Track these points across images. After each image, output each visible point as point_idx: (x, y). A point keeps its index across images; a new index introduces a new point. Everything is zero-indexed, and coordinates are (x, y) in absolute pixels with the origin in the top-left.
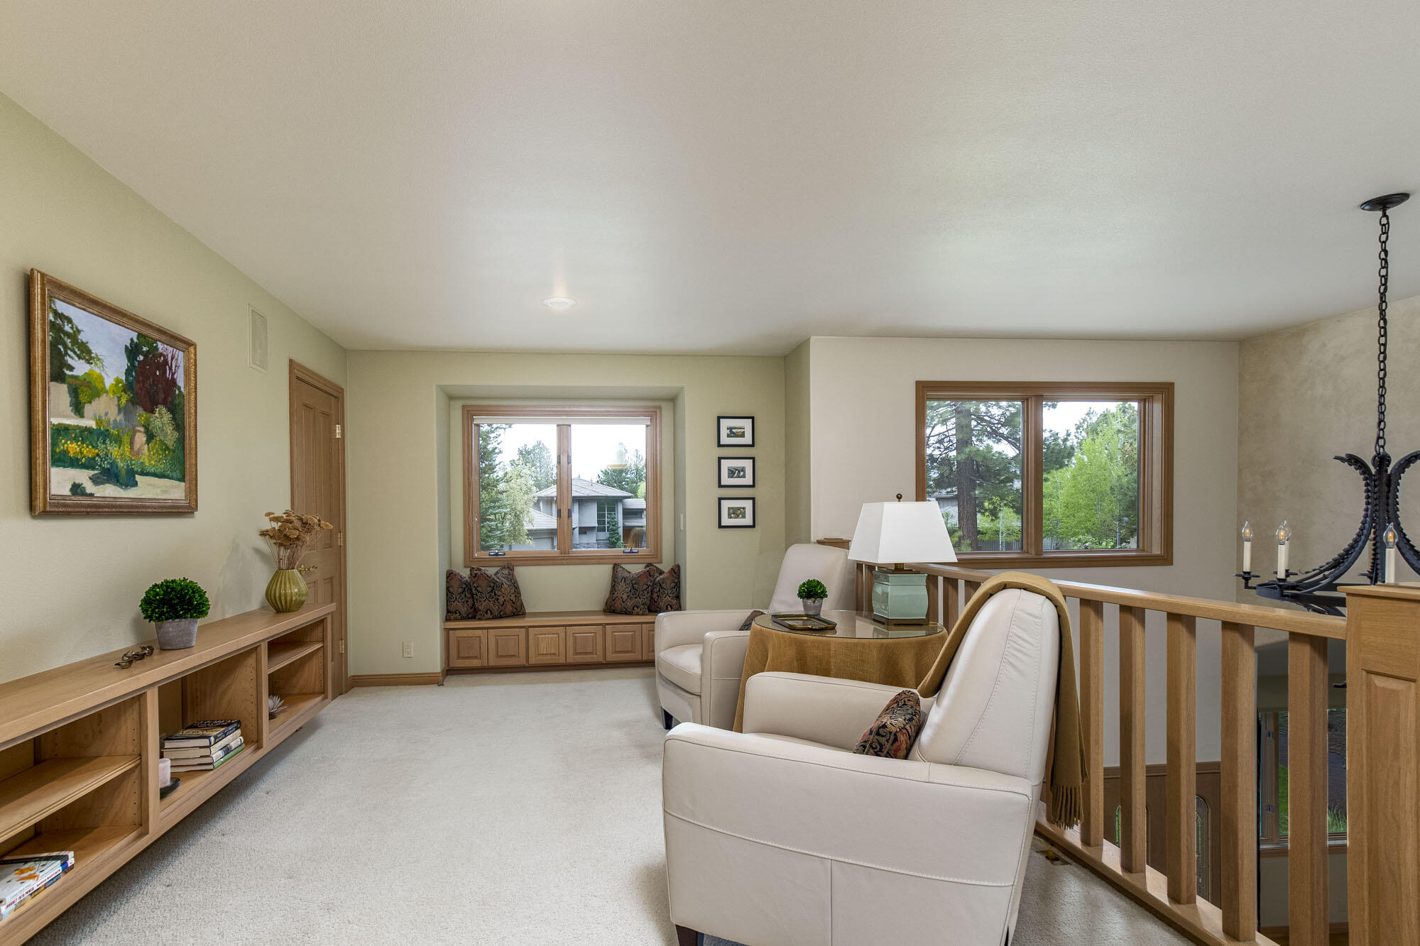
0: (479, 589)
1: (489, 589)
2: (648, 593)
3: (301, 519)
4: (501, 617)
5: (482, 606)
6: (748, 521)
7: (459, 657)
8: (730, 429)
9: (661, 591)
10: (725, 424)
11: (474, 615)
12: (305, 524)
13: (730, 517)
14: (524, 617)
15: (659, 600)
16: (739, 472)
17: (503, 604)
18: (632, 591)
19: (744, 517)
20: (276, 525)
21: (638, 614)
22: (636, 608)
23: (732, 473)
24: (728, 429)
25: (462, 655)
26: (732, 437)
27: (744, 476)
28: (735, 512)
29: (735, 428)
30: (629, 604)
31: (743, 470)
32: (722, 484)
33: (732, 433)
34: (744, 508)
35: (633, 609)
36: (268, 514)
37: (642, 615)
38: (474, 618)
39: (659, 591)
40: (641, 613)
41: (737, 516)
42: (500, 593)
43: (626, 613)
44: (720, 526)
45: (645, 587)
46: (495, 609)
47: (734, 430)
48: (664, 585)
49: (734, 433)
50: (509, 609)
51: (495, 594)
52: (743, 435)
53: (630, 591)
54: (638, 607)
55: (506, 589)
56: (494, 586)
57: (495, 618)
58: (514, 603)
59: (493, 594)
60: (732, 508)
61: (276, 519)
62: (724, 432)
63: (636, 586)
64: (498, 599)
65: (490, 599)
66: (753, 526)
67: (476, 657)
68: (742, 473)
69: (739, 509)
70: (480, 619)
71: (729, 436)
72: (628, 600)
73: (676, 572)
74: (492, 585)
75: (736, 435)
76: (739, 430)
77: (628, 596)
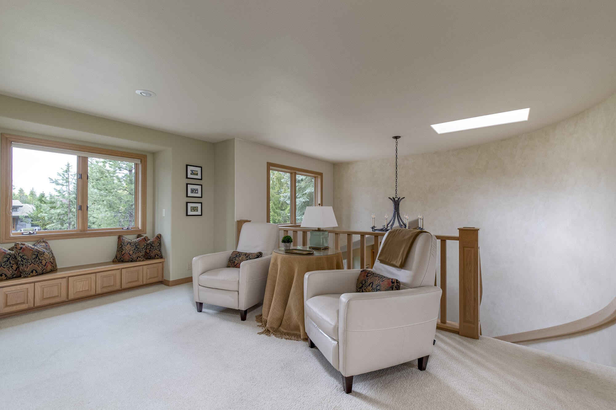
0: (25, 257)
1: (34, 256)
2: (145, 249)
4: (43, 274)
5: (27, 269)
6: (199, 213)
8: (192, 171)
9: (152, 248)
10: (190, 168)
11: (18, 275)
13: (191, 211)
14: (56, 272)
15: (151, 252)
16: (195, 191)
17: (45, 265)
18: (136, 249)
19: (197, 211)
21: (140, 261)
22: (139, 258)
23: (192, 191)
24: (191, 171)
26: (193, 175)
27: (197, 193)
28: (193, 209)
29: (194, 171)
30: (134, 256)
31: (197, 190)
32: (188, 196)
33: (192, 173)
34: (197, 207)
35: (137, 258)
37: (142, 261)
38: (19, 277)
39: (151, 248)
40: (142, 260)
41: (195, 211)
42: (43, 258)
43: (132, 261)
44: (187, 215)
45: (144, 246)
46: (39, 269)
47: (194, 172)
48: (153, 245)
49: (193, 173)
50: (49, 267)
51: (39, 259)
52: (197, 174)
53: (135, 249)
54: (140, 257)
55: (47, 255)
56: (38, 255)
57: (38, 274)
58: (52, 264)
59: (37, 259)
60: (192, 207)
62: (189, 172)
63: (138, 246)
64: (41, 262)
65: (35, 263)
66: (201, 215)
67: (23, 303)
68: (197, 191)
69: (195, 207)
70: (25, 277)
72: (134, 254)
73: (159, 237)
74: (36, 253)
76: (196, 172)
77: (133, 252)
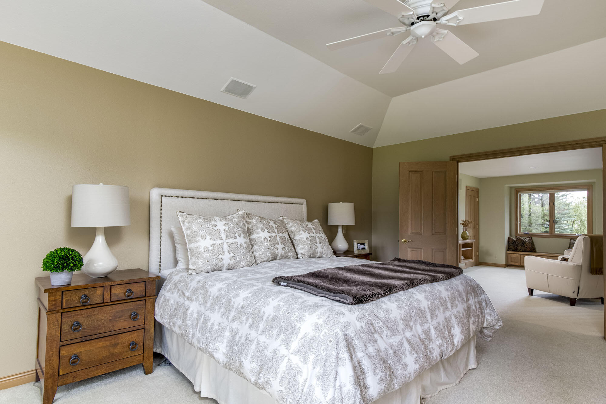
0: (518, 243)
3: (468, 221)
4: (525, 251)
5: (519, 248)
7: (511, 262)
11: (516, 250)
12: (469, 222)
17: (527, 248)
20: (463, 222)
25: (512, 261)
36: (461, 220)
38: (516, 251)
42: (526, 244)
46: (523, 249)
51: (524, 245)
57: (523, 252)
58: (531, 248)
61: (463, 221)
65: (522, 246)
67: (517, 262)
70: (518, 251)
74: (523, 242)
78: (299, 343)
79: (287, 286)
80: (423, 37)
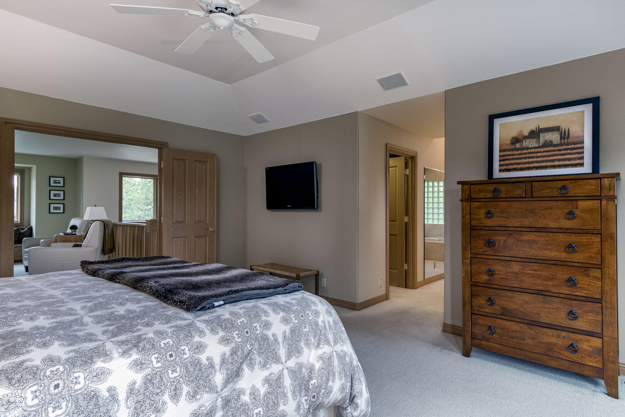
6: (61, 211)
10: (52, 179)
13: (54, 210)
16: (58, 195)
23: (55, 195)
24: (53, 181)
27: (60, 196)
28: (55, 208)
31: (60, 194)
32: (51, 199)
33: (55, 182)
34: (60, 207)
41: (57, 210)
44: (49, 213)
52: (60, 183)
66: (64, 213)
69: (58, 207)
71: (54, 183)
73: (30, 229)
75: (57, 183)
76: (58, 181)
78: (285, 346)
79: (225, 304)
80: (222, 28)
